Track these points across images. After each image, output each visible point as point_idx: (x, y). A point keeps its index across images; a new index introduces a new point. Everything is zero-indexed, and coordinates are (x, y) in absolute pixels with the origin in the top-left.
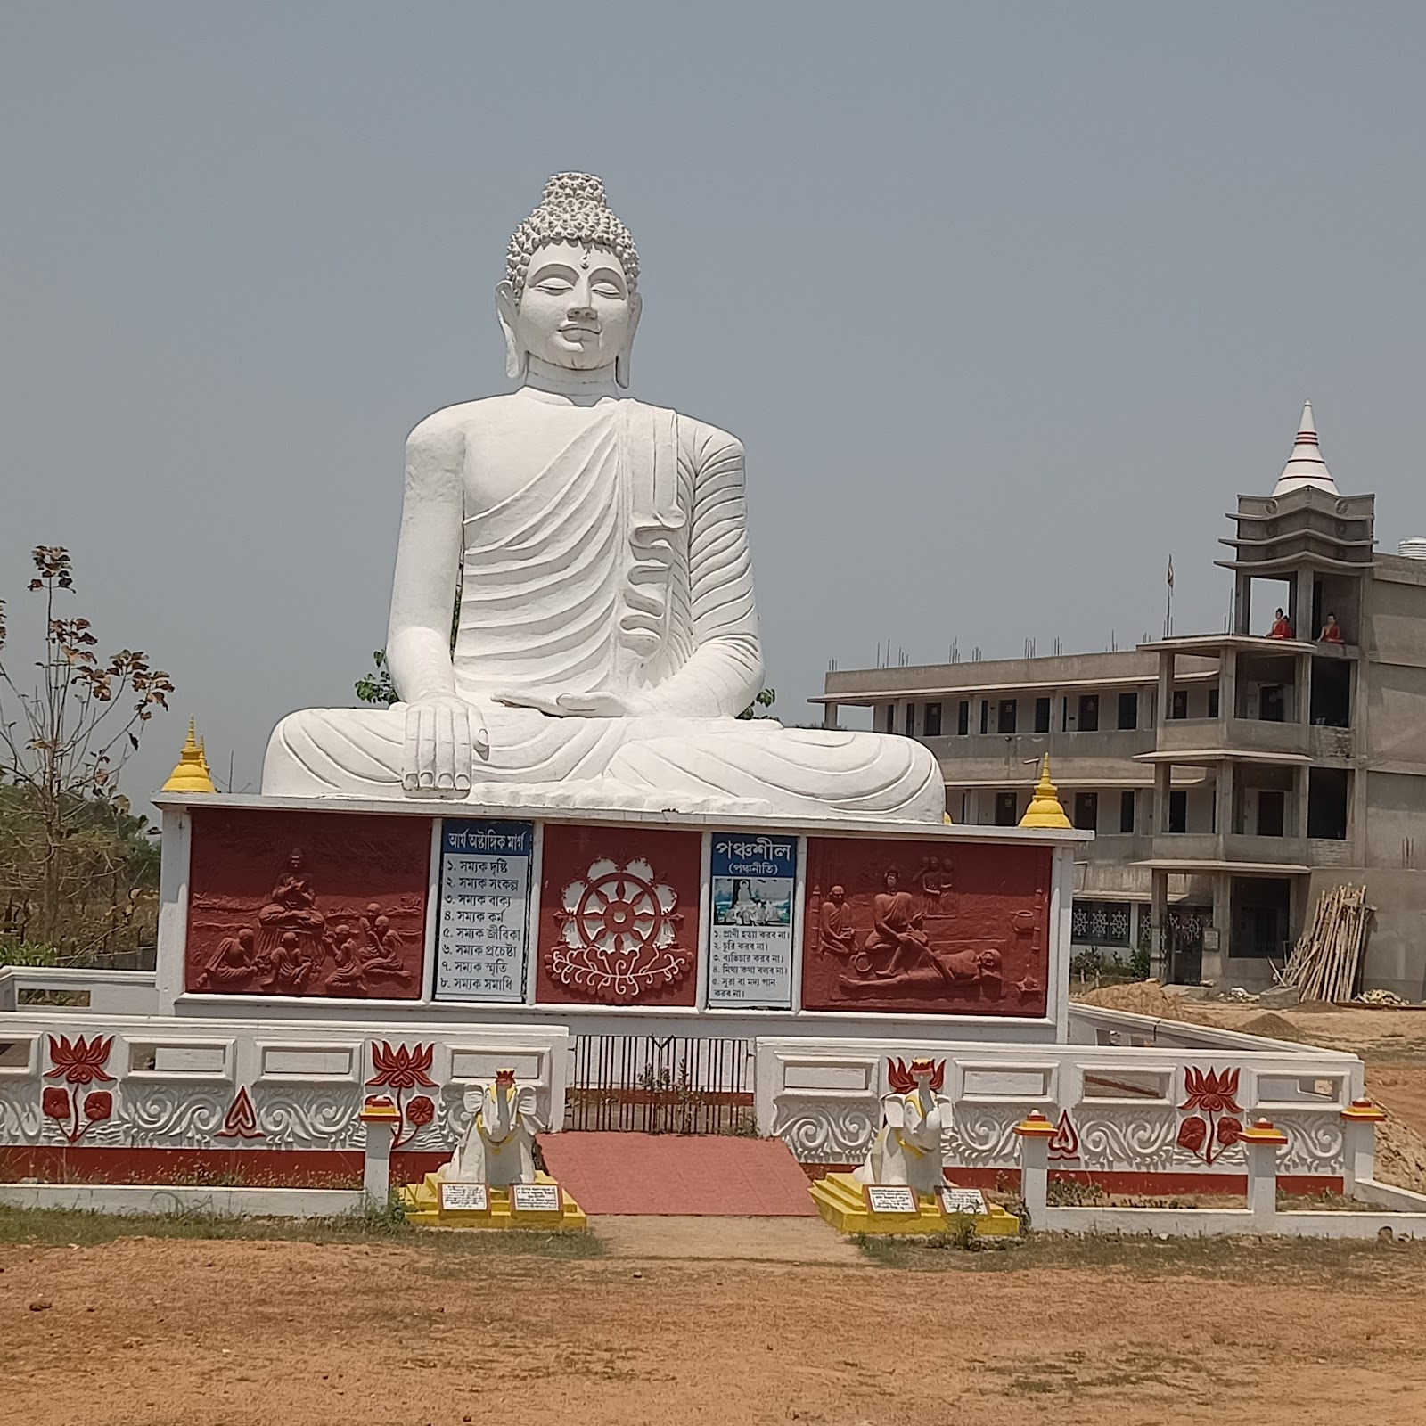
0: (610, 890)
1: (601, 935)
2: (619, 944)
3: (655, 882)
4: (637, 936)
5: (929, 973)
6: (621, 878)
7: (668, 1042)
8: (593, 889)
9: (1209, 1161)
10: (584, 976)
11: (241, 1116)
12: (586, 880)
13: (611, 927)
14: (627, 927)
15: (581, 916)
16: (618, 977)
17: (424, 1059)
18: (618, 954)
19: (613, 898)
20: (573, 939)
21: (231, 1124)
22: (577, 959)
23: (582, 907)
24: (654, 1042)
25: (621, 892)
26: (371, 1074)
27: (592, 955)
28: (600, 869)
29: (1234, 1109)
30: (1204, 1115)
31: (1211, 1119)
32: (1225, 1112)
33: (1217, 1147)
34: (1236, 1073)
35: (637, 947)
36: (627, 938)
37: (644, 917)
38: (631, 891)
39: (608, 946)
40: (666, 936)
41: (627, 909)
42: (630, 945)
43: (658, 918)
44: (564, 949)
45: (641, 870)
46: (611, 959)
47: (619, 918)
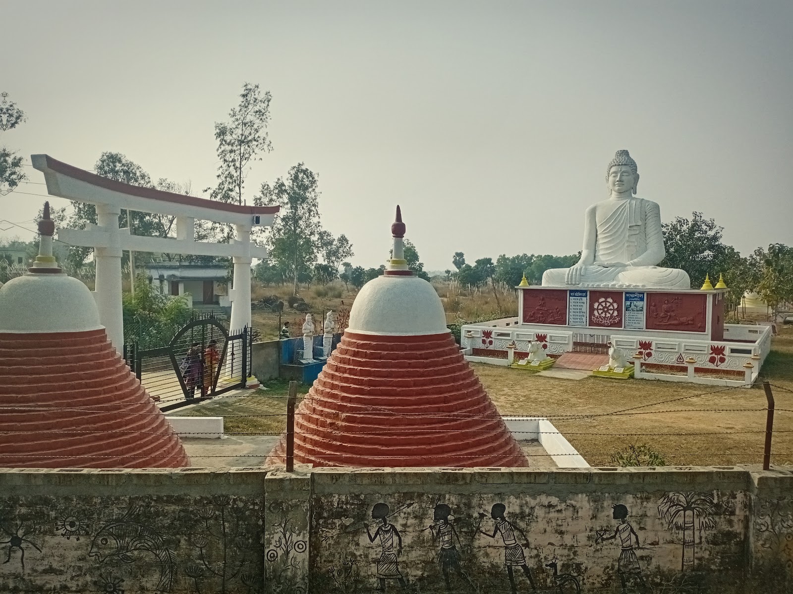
0: (604, 304)
1: (602, 313)
2: (605, 315)
3: (613, 302)
4: (609, 313)
6: (606, 301)
9: (717, 366)
10: (599, 321)
12: (599, 302)
13: (604, 311)
15: (598, 309)
16: (606, 321)
17: (546, 336)
19: (604, 306)
20: (596, 313)
22: (597, 318)
23: (598, 307)
25: (606, 304)
27: (600, 317)
28: (602, 300)
29: (724, 355)
30: (716, 356)
31: (718, 357)
32: (721, 355)
33: (719, 363)
34: (724, 347)
35: (609, 315)
36: (607, 314)
37: (611, 310)
38: (608, 304)
39: (603, 315)
40: (616, 313)
41: (607, 308)
42: (608, 315)
43: (614, 310)
44: (594, 315)
45: (610, 300)
46: (604, 318)
47: (606, 310)
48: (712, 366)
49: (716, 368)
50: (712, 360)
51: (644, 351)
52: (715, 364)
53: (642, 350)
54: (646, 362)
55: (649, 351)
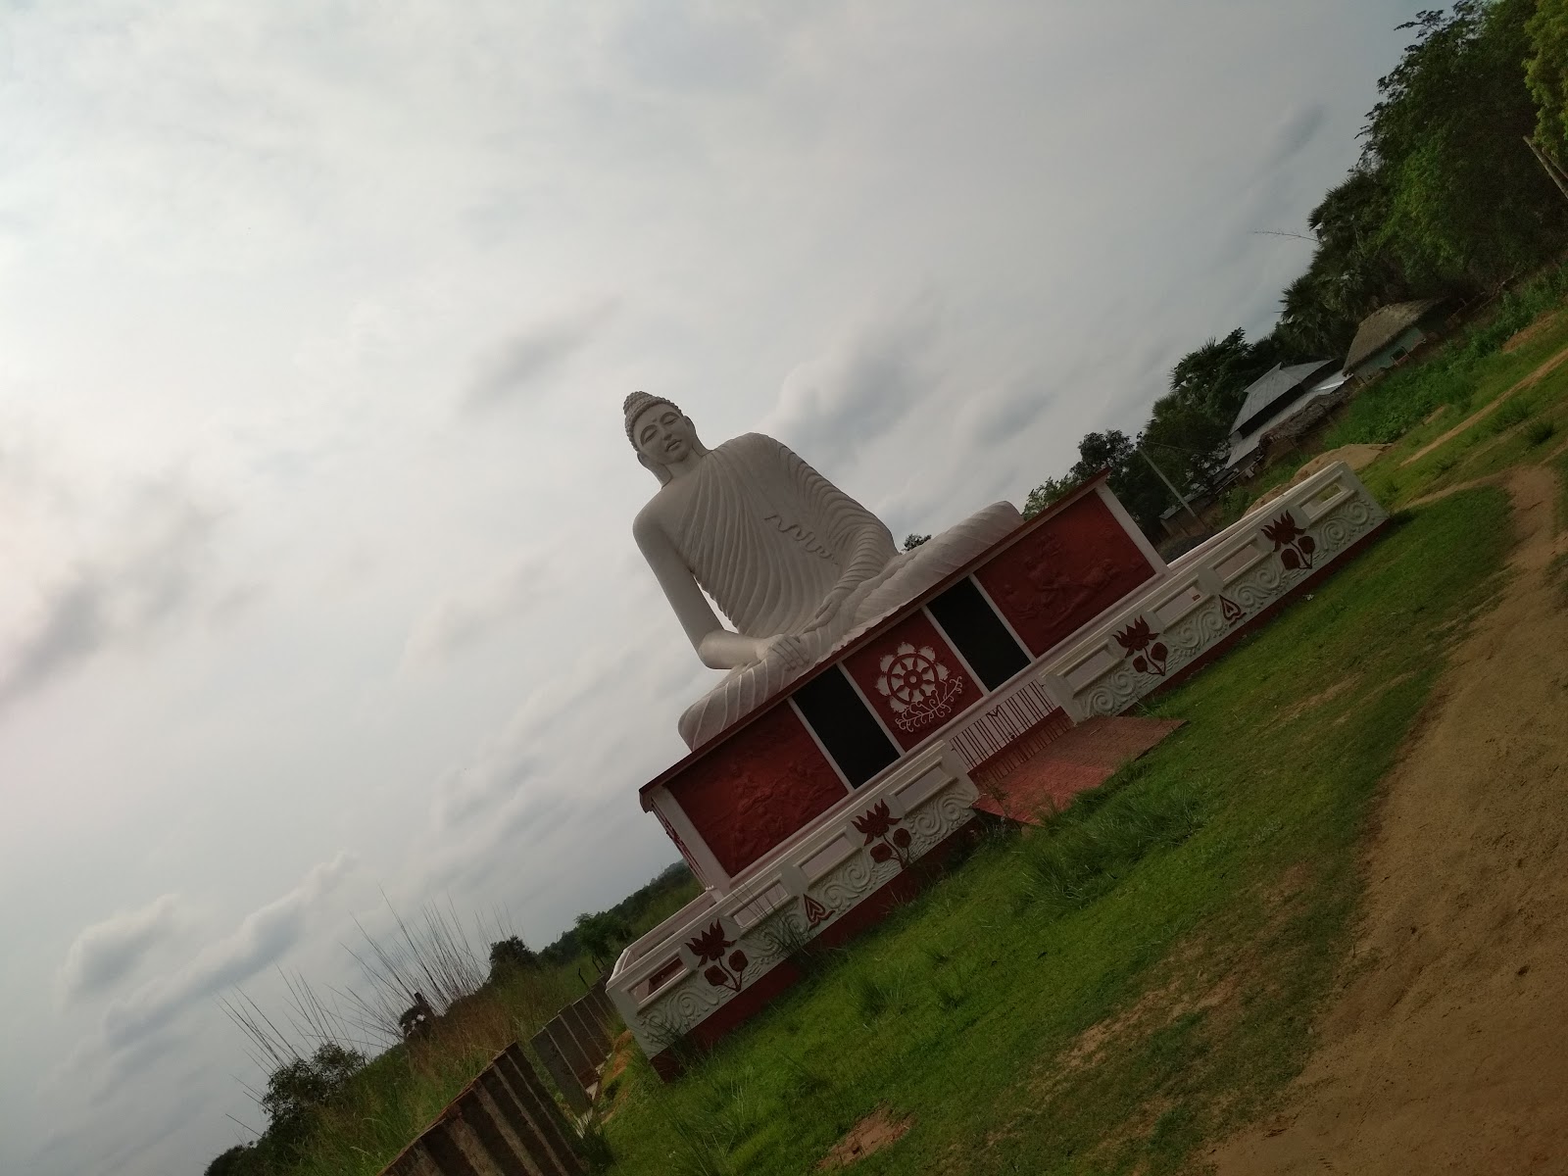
0: (898, 670)
1: (911, 695)
2: (923, 692)
3: (917, 650)
4: (928, 682)
5: (1082, 596)
6: (899, 660)
7: (998, 711)
8: (889, 675)
9: (1310, 567)
10: (918, 721)
11: (814, 910)
12: (884, 674)
13: (913, 687)
14: (920, 681)
15: (894, 693)
16: (935, 709)
17: (883, 810)
18: (927, 699)
19: (903, 673)
21: (812, 917)
22: (909, 715)
23: (891, 688)
24: (992, 715)
25: (904, 667)
26: (864, 837)
27: (914, 708)
28: (886, 663)
29: (1302, 532)
30: (1290, 546)
31: (1294, 545)
32: (1298, 537)
33: (1307, 557)
34: (1287, 514)
35: (933, 688)
36: (924, 687)
37: (925, 670)
38: (909, 663)
39: (918, 697)
40: (943, 672)
41: (914, 672)
42: (929, 689)
43: (932, 666)
44: (898, 715)
45: (906, 649)
46: (926, 700)
47: (913, 680)
48: (1300, 576)
49: (1310, 573)
50: (1290, 561)
51: (1142, 653)
52: (1302, 564)
53: (1137, 654)
54: (1169, 675)
55: (1152, 644)
